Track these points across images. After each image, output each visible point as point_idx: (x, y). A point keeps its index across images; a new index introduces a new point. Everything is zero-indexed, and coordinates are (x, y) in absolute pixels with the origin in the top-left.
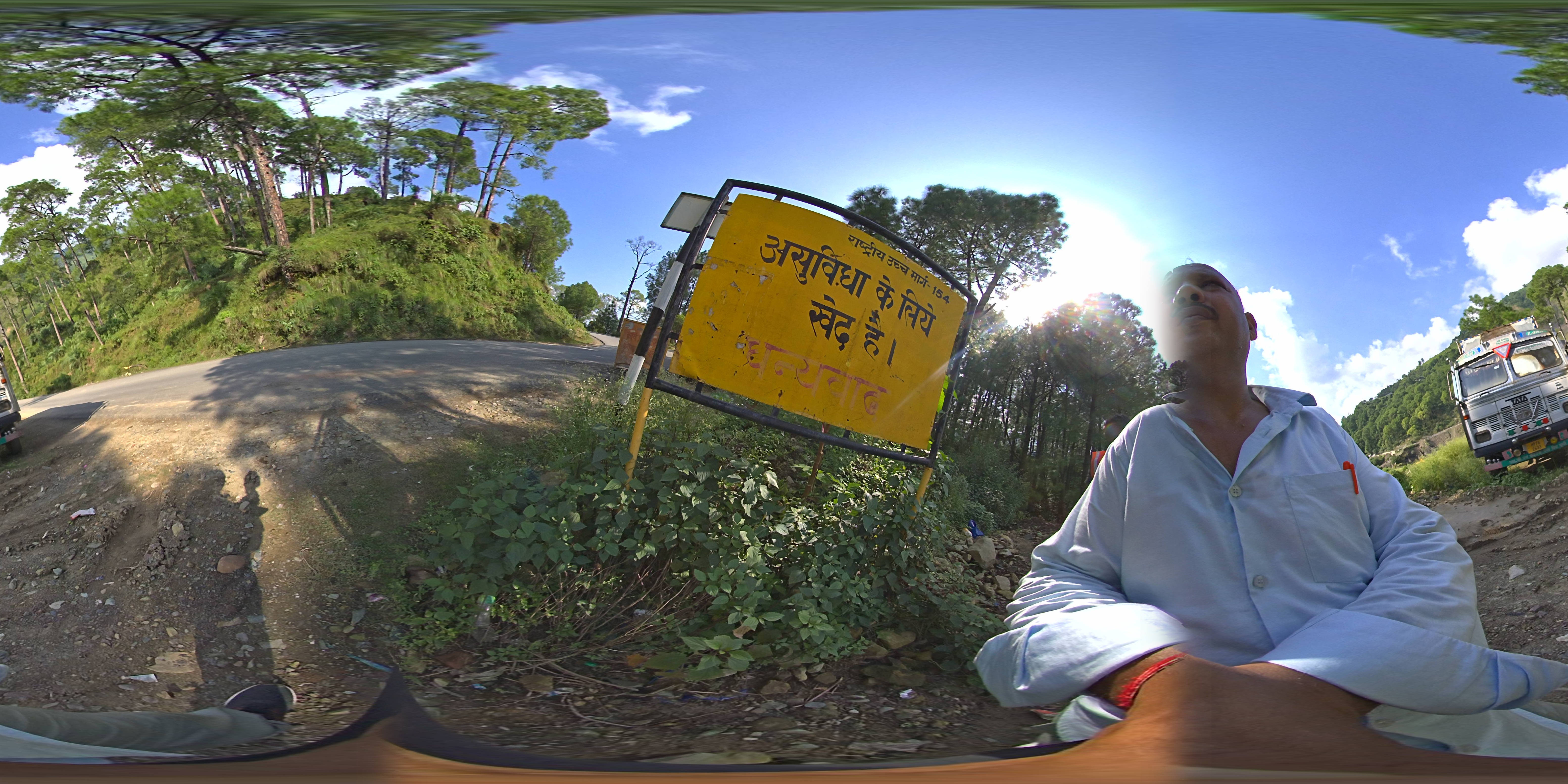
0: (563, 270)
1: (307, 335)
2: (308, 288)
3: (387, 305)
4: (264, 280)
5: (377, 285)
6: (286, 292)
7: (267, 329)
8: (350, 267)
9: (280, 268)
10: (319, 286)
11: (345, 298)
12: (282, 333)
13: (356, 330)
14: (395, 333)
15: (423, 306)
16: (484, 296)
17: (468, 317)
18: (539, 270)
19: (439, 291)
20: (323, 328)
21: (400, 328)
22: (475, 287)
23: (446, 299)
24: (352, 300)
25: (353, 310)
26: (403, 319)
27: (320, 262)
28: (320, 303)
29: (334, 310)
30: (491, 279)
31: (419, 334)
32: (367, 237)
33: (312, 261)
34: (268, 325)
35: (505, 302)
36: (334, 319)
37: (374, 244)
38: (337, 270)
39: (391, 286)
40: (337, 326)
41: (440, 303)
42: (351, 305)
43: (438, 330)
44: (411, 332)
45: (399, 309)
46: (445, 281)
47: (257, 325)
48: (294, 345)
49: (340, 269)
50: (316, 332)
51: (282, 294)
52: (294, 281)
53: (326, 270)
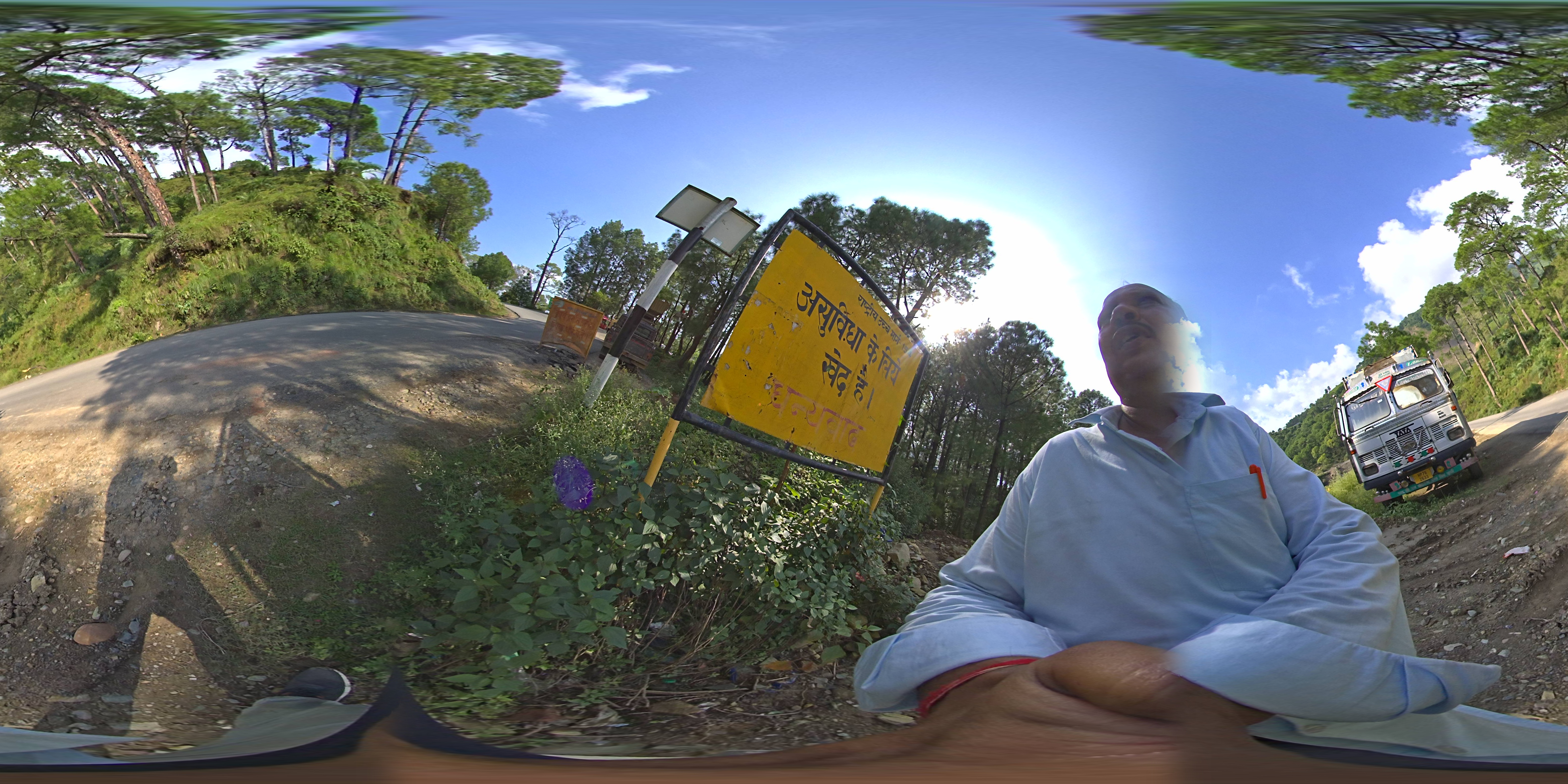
0: (478, 240)
1: (206, 316)
2: (201, 267)
3: (290, 278)
4: (153, 264)
5: (277, 258)
6: (179, 273)
7: (162, 314)
8: (245, 241)
9: (168, 248)
10: (213, 264)
11: (243, 273)
12: (180, 317)
13: (258, 306)
14: (300, 307)
15: (329, 277)
16: (395, 265)
17: (379, 287)
18: (453, 239)
19: (346, 261)
20: (222, 307)
21: (306, 301)
22: (385, 256)
23: (354, 269)
24: (250, 275)
25: (253, 285)
26: (309, 292)
27: (211, 238)
28: (216, 281)
29: (233, 287)
30: (402, 248)
31: (327, 306)
32: (260, 208)
33: (203, 238)
34: (163, 310)
35: (417, 271)
36: (234, 296)
37: (270, 215)
38: (230, 245)
39: (292, 257)
40: (237, 304)
41: (348, 273)
42: (251, 280)
43: (347, 302)
44: (318, 304)
45: (304, 281)
46: (351, 250)
47: (152, 311)
48: (193, 328)
49: (235, 244)
50: (215, 311)
51: (174, 276)
52: (185, 261)
53: (219, 246)
